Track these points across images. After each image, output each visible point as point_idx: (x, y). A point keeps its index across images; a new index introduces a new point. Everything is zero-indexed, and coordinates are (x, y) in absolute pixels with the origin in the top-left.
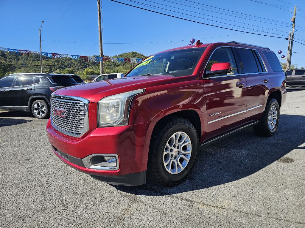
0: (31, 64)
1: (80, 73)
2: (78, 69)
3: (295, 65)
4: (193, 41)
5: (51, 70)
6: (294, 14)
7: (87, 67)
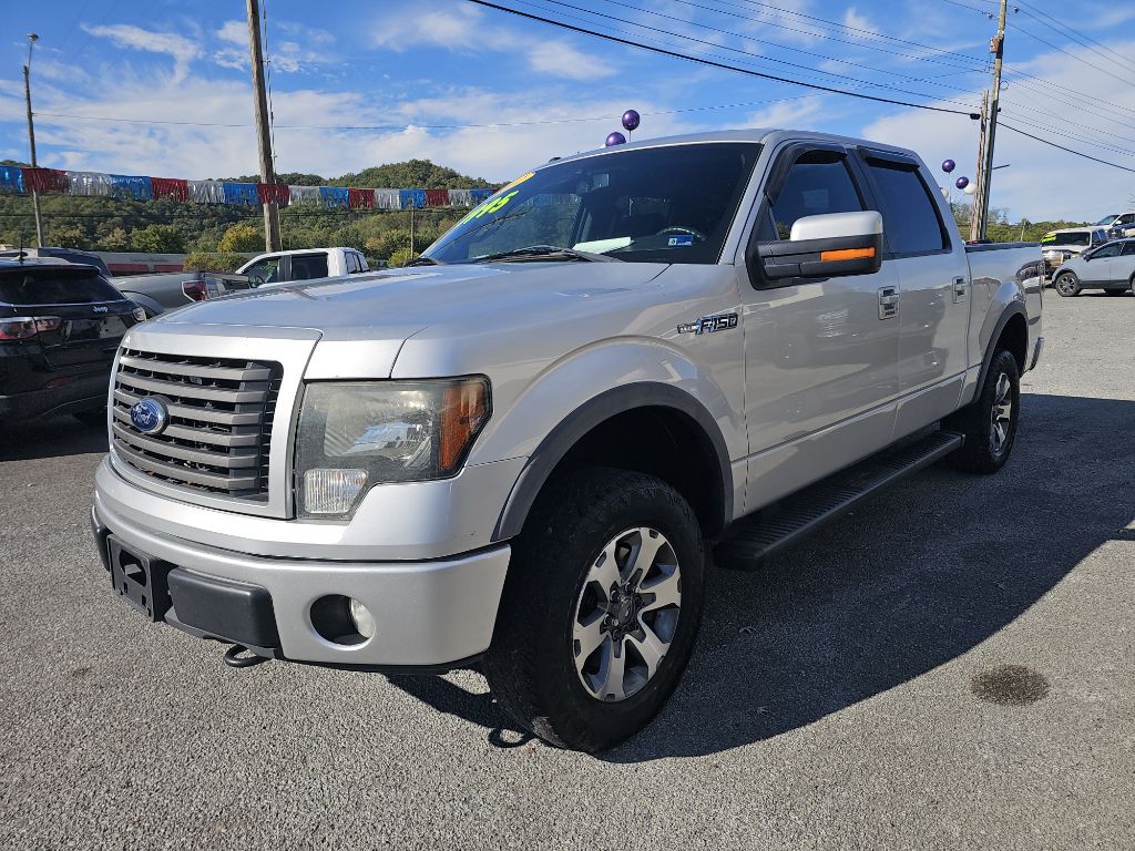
0: (11, 206)
1: (209, 244)
2: (202, 228)
3: (1001, 213)
4: (632, 120)
5: (91, 231)
6: (1001, 25)
7: (236, 220)
